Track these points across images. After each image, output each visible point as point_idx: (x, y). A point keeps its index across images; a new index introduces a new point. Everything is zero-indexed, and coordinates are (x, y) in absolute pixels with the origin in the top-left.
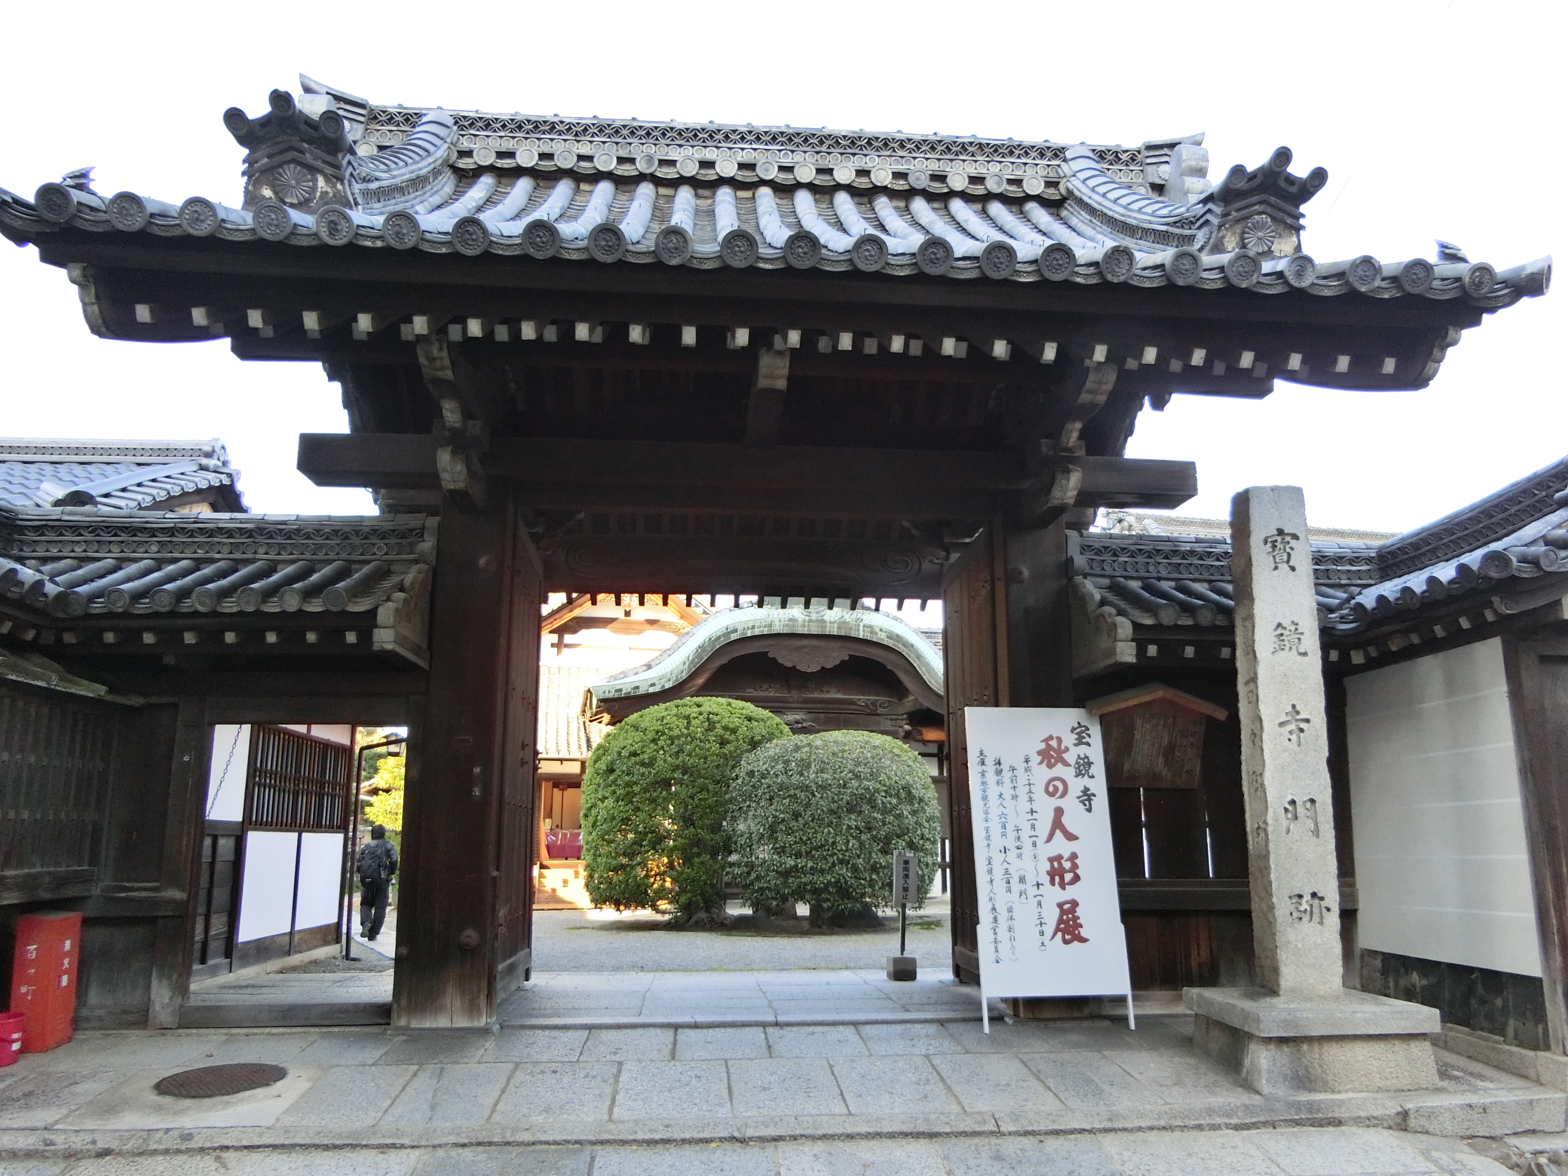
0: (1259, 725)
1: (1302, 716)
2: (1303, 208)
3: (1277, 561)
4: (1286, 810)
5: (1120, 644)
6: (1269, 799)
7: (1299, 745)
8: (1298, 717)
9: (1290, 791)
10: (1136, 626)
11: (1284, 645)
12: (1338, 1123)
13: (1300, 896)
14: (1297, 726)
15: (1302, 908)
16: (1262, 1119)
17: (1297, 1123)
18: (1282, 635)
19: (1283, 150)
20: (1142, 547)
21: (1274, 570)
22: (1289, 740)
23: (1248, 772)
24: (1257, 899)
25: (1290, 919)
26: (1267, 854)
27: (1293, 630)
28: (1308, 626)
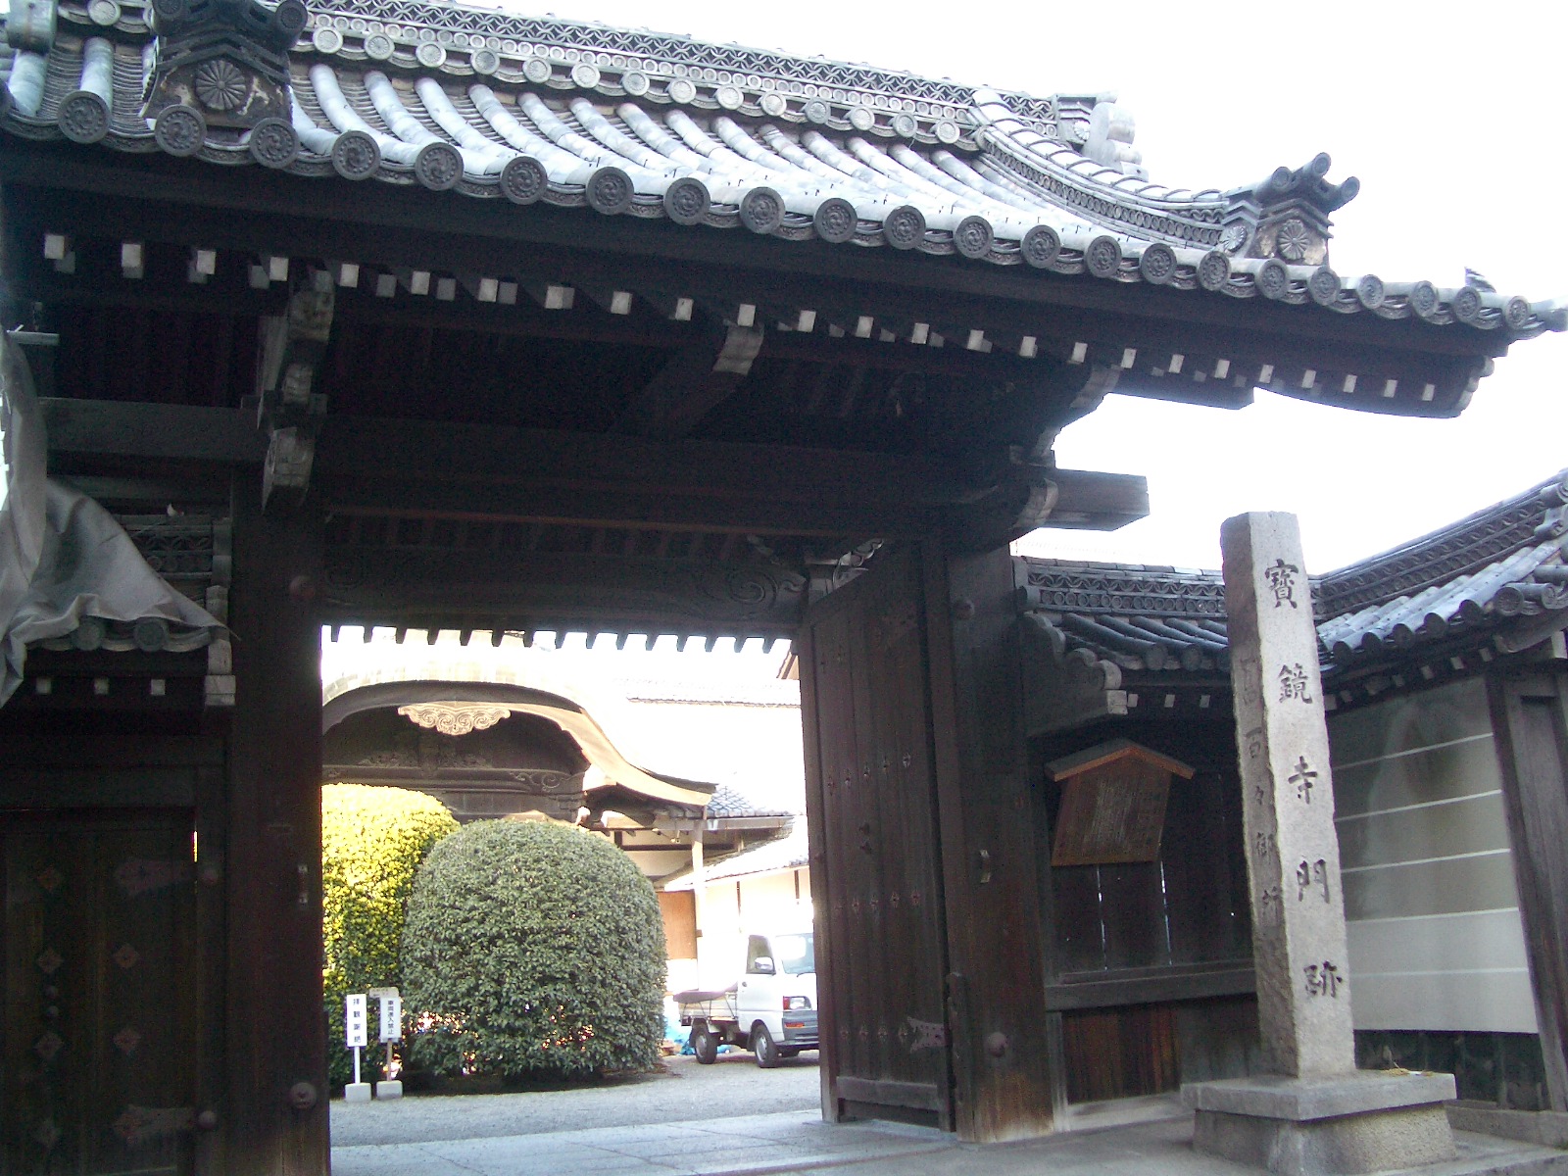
0: (1268, 782)
1: (1311, 769)
2: (1332, 216)
3: (1280, 596)
4: (1299, 873)
5: (1110, 693)
6: (1284, 863)
7: (1308, 802)
8: (1306, 771)
9: (1301, 853)
10: (1124, 671)
11: (1290, 691)
13: (1314, 968)
14: (1306, 780)
15: (1316, 981)
18: (1287, 679)
19: (1324, 156)
20: (1092, 576)
21: (1277, 606)
22: (1299, 796)
23: (1251, 835)
24: (1265, 977)
25: (1305, 994)
26: (1280, 923)
27: (1298, 673)
28: (1312, 669)
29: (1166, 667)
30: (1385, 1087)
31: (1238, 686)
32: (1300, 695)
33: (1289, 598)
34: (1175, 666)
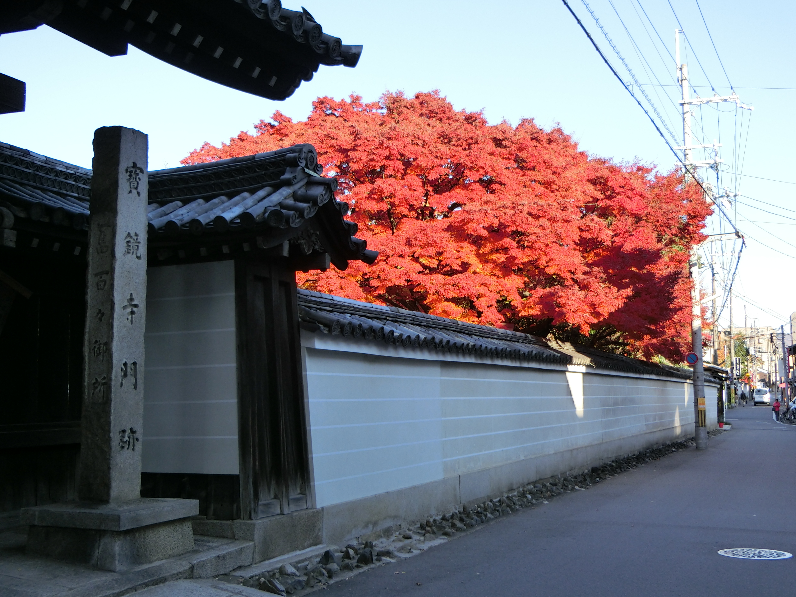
0: (109, 307)
1: (135, 302)
3: (132, 187)
4: (122, 369)
5: (6, 231)
6: (114, 361)
7: (132, 323)
8: (133, 303)
9: (125, 356)
10: (16, 217)
11: (130, 250)
12: (164, 580)
13: (124, 431)
14: (132, 309)
15: (125, 440)
16: (130, 586)
17: (147, 585)
18: (128, 242)
21: (129, 193)
22: (127, 319)
23: (90, 341)
24: (90, 436)
25: (119, 448)
26: (107, 401)
27: (135, 238)
28: (143, 237)
29: (41, 220)
30: (166, 509)
31: (93, 240)
32: (135, 253)
33: (136, 188)
34: (47, 220)
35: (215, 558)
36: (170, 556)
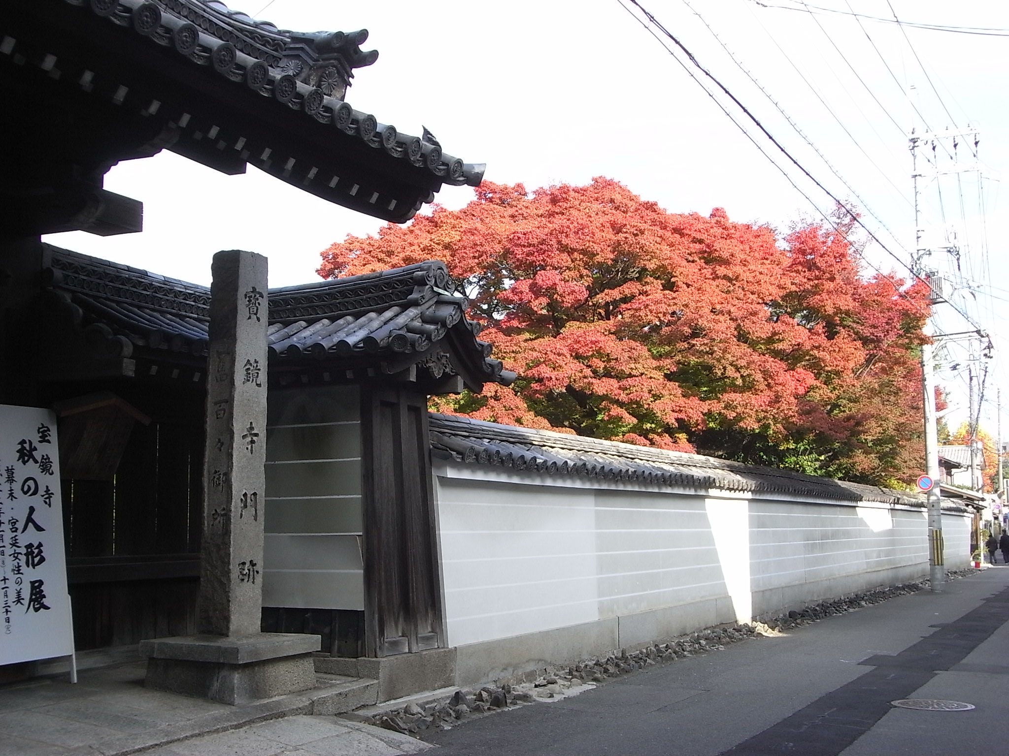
0: (228, 436)
1: (255, 432)
3: (251, 312)
4: (242, 500)
5: (125, 360)
6: (234, 492)
7: (252, 453)
8: (253, 432)
9: (244, 487)
10: (135, 346)
11: (250, 377)
12: (283, 715)
13: (244, 564)
14: (252, 438)
15: (245, 573)
17: (265, 719)
18: (249, 369)
19: (366, 32)
21: (249, 319)
22: (247, 448)
23: (209, 472)
24: (209, 568)
25: (238, 581)
26: (227, 532)
27: (255, 365)
28: (263, 364)
29: (160, 347)
30: (285, 643)
31: (212, 368)
32: (255, 381)
33: (256, 314)
34: (165, 347)
35: (337, 695)
36: (291, 692)
